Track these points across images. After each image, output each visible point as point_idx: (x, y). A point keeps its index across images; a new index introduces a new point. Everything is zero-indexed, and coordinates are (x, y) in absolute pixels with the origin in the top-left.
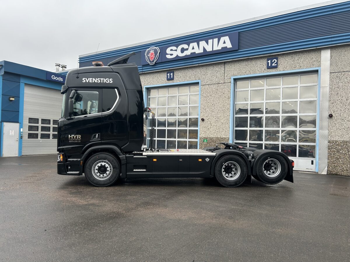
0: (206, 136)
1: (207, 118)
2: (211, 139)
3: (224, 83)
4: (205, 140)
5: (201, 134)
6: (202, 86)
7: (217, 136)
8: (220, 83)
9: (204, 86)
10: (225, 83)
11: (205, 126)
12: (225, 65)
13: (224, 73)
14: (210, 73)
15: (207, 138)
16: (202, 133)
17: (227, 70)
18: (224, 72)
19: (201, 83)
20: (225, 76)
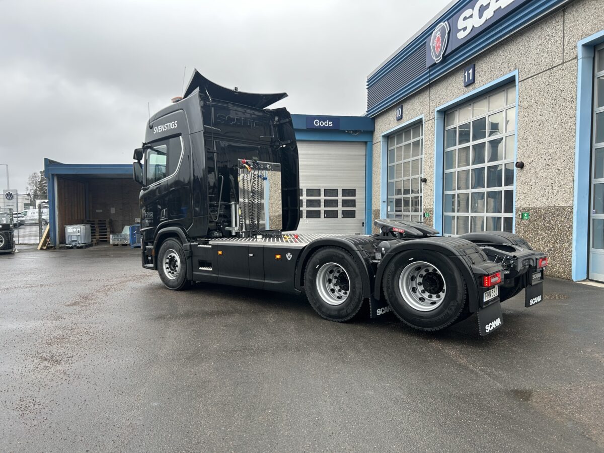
0: (528, 206)
1: (530, 161)
2: (537, 210)
3: (563, 63)
4: (526, 215)
5: (519, 201)
6: (520, 83)
7: (547, 205)
8: (555, 65)
9: (525, 81)
10: (565, 62)
11: (526, 180)
12: (564, 14)
13: (564, 36)
14: (535, 46)
15: (529, 210)
16: (521, 197)
17: (569, 26)
18: (564, 33)
19: (519, 78)
20: (566, 43)
